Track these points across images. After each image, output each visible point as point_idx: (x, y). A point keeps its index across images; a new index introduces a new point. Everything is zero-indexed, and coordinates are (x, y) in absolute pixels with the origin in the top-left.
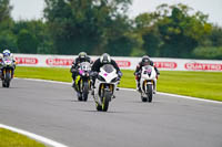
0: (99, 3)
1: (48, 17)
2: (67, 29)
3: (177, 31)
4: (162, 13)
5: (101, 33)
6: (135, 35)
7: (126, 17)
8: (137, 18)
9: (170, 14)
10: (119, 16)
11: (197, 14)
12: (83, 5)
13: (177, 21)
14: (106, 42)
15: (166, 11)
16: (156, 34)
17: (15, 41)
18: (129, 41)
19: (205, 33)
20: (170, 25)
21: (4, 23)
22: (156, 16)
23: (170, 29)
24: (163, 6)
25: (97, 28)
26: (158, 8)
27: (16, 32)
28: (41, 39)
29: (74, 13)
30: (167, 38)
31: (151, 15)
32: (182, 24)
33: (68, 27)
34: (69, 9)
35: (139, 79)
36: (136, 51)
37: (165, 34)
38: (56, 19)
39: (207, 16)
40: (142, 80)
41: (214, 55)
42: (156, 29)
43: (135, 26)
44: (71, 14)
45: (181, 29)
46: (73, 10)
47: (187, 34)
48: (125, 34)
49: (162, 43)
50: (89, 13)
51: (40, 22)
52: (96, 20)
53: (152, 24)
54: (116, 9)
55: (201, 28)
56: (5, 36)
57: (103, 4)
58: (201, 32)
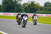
0: (14, 1)
1: (3, 4)
2: (7, 7)
3: (32, 7)
4: (29, 3)
5: (15, 8)
6: (23, 8)
7: (21, 4)
9: (31, 3)
10: (19, 4)
11: (37, 3)
12: (11, 1)
13: (32, 5)
15: (30, 3)
16: (28, 8)
19: (39, 8)
20: (31, 6)
22: (28, 4)
23: (31, 7)
24: (29, 1)
26: (28, 2)
29: (9, 3)
30: (30, 9)
31: (26, 3)
32: (33, 5)
33: (7, 6)
35: (33, 19)
37: (30, 8)
38: (5, 4)
39: (39, 4)
40: (34, 19)
41: (41, 13)
42: (28, 7)
45: (33, 7)
47: (35, 8)
48: (20, 8)
49: (29, 10)
50: (12, 3)
52: (14, 5)
53: (26, 5)
54: (18, 2)
55: (38, 6)
57: (15, 1)
58: (38, 7)
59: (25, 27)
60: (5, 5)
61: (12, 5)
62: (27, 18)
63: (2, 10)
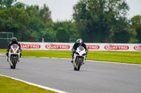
0: (108, 10)
6: (131, 30)
7: (125, 18)
8: (132, 18)
14: (113, 34)
17: (55, 34)
18: (128, 33)
21: (48, 23)
25: (107, 25)
27: (55, 29)
28: (71, 33)
29: (92, 16)
34: (89, 14)
36: (132, 40)
43: (131, 23)
44: (90, 17)
46: (92, 14)
48: (125, 29)
51: (70, 22)
52: (106, 21)
56: (48, 31)
59: (78, 70)
60: (83, 22)
61: (101, 21)
62: (84, 52)
63: (75, 34)
